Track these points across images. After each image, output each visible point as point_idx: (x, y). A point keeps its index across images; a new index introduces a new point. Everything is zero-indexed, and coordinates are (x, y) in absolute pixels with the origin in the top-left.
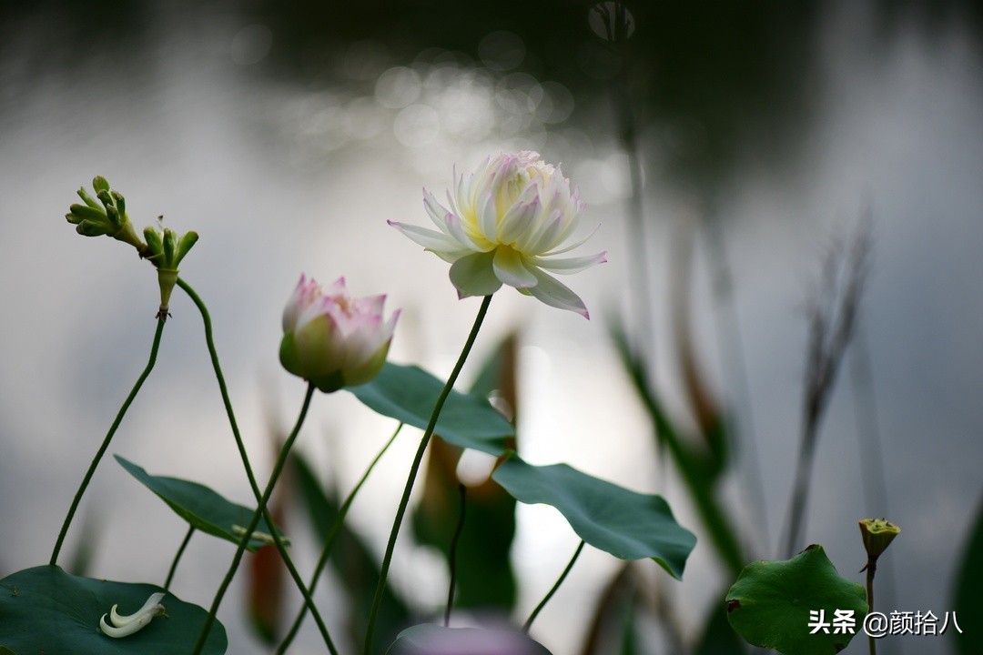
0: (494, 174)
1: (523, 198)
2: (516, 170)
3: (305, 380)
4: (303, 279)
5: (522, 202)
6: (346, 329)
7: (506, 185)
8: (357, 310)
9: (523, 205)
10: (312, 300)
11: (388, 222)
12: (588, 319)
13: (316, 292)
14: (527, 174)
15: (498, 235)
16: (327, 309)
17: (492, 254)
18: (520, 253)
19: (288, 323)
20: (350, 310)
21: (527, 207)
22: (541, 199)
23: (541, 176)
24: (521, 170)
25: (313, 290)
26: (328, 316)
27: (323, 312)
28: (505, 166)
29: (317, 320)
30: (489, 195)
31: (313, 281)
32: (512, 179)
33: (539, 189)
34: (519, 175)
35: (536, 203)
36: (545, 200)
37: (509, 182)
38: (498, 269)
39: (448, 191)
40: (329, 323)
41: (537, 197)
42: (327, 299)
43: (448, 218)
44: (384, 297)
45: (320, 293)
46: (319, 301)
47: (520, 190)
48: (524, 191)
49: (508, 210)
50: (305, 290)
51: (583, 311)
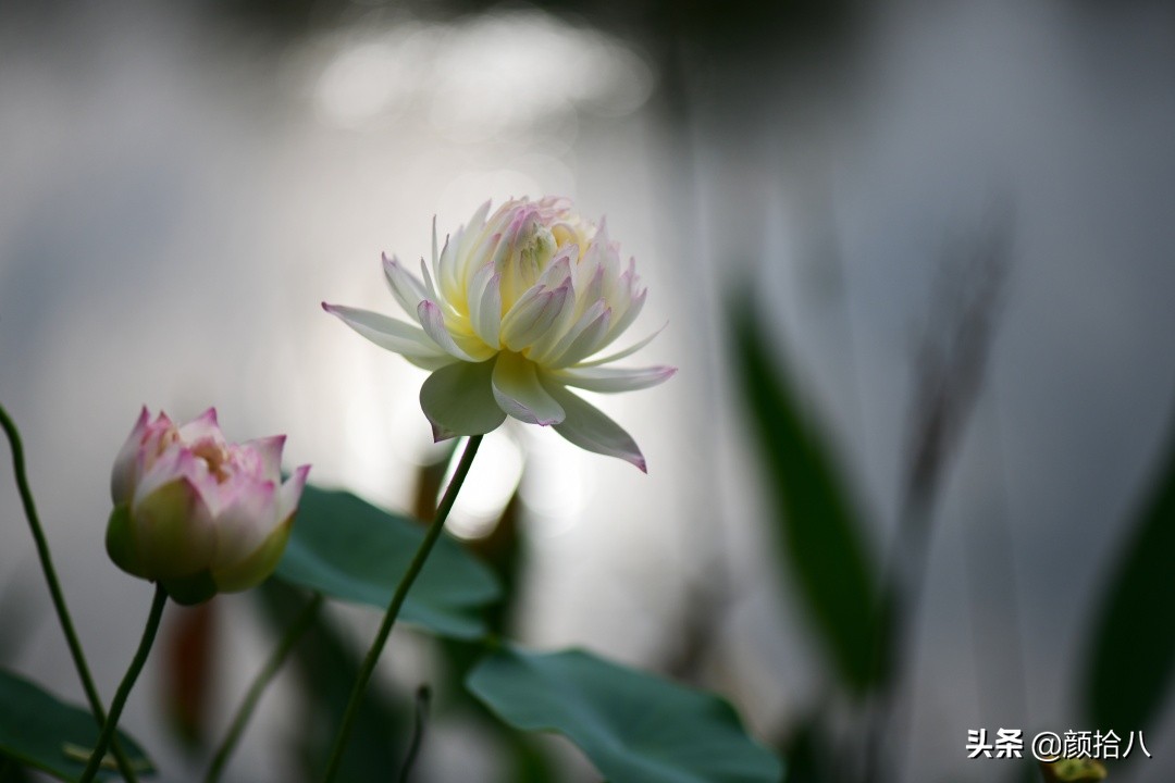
0: (498, 236)
1: (543, 279)
2: (535, 231)
3: (151, 581)
4: (145, 414)
5: (543, 286)
6: (216, 502)
7: (516, 256)
8: (236, 467)
9: (544, 290)
10: (160, 452)
11: (324, 306)
12: (645, 471)
13: (169, 435)
14: (552, 239)
15: (501, 334)
16: (184, 471)
17: (490, 365)
18: (536, 366)
19: (122, 487)
20: (225, 468)
21: (551, 295)
22: (574, 282)
23: (574, 239)
24: (544, 232)
25: (163, 433)
26: (185, 482)
27: (178, 475)
28: (517, 224)
29: (167, 489)
30: (491, 275)
31: (163, 416)
32: (527, 247)
33: (573, 263)
34: (539, 240)
35: (566, 288)
36: (580, 283)
37: (523, 252)
38: (501, 392)
39: (423, 261)
40: (187, 493)
41: (569, 280)
42: (184, 453)
43: (423, 307)
44: (282, 439)
45: (175, 437)
46: (171, 455)
47: (539, 264)
48: (547, 268)
49: (521, 296)
50: (149, 433)
51: (636, 457)
